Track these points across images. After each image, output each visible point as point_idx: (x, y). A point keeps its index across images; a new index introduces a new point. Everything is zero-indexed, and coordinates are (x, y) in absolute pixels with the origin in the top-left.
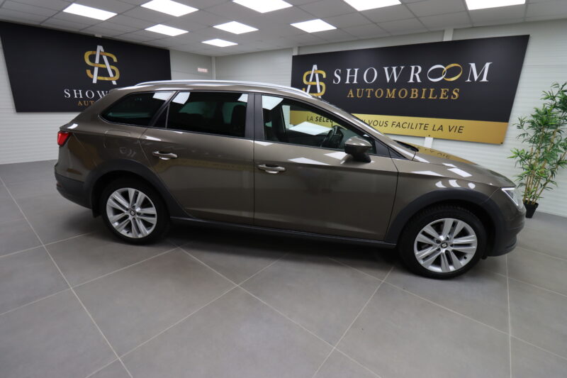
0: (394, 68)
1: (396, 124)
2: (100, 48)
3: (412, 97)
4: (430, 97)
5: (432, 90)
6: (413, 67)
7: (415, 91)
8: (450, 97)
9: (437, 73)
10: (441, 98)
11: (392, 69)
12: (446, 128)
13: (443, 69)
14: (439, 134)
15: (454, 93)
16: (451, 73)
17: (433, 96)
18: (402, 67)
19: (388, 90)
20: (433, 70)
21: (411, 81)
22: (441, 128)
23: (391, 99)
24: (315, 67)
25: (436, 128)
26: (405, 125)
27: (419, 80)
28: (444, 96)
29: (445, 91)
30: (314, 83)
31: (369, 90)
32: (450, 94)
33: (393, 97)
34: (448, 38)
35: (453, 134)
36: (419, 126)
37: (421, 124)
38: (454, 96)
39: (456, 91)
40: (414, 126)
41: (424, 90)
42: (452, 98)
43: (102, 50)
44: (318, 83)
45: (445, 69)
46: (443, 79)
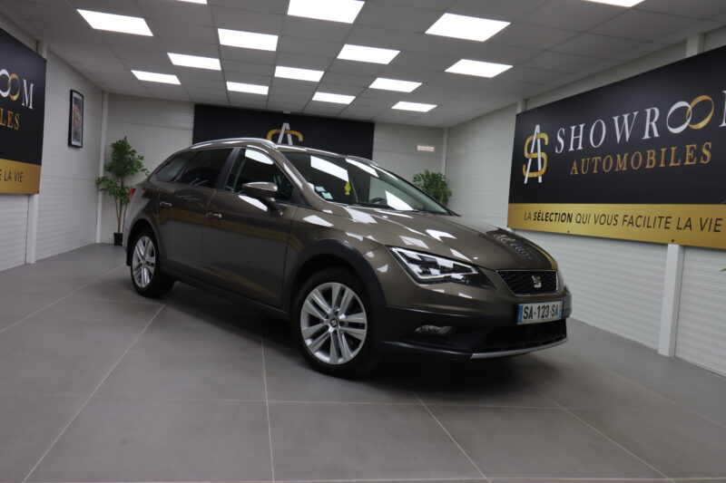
0: (626, 116)
1: (628, 219)
2: (286, 126)
3: (647, 167)
4: (672, 164)
5: (673, 149)
6: (648, 111)
7: (652, 153)
8: (698, 161)
9: (679, 117)
10: (687, 163)
11: (623, 118)
12: (696, 224)
13: (686, 108)
14: (687, 236)
15: (706, 152)
16: (699, 113)
17: (676, 161)
18: (635, 113)
19: (618, 156)
20: (673, 112)
21: (647, 136)
22: (689, 225)
23: (621, 172)
24: (538, 128)
25: (682, 226)
26: (640, 221)
27: (656, 135)
28: (691, 160)
29: (692, 148)
30: (535, 156)
31: (596, 158)
32: (698, 154)
33: (624, 169)
34: (692, 51)
35: (707, 237)
36: (658, 220)
37: (661, 217)
38: (705, 158)
39: (707, 148)
40: (651, 224)
41: (663, 150)
42: (702, 162)
43: (288, 128)
44: (540, 155)
45: (690, 107)
46: (688, 127)
